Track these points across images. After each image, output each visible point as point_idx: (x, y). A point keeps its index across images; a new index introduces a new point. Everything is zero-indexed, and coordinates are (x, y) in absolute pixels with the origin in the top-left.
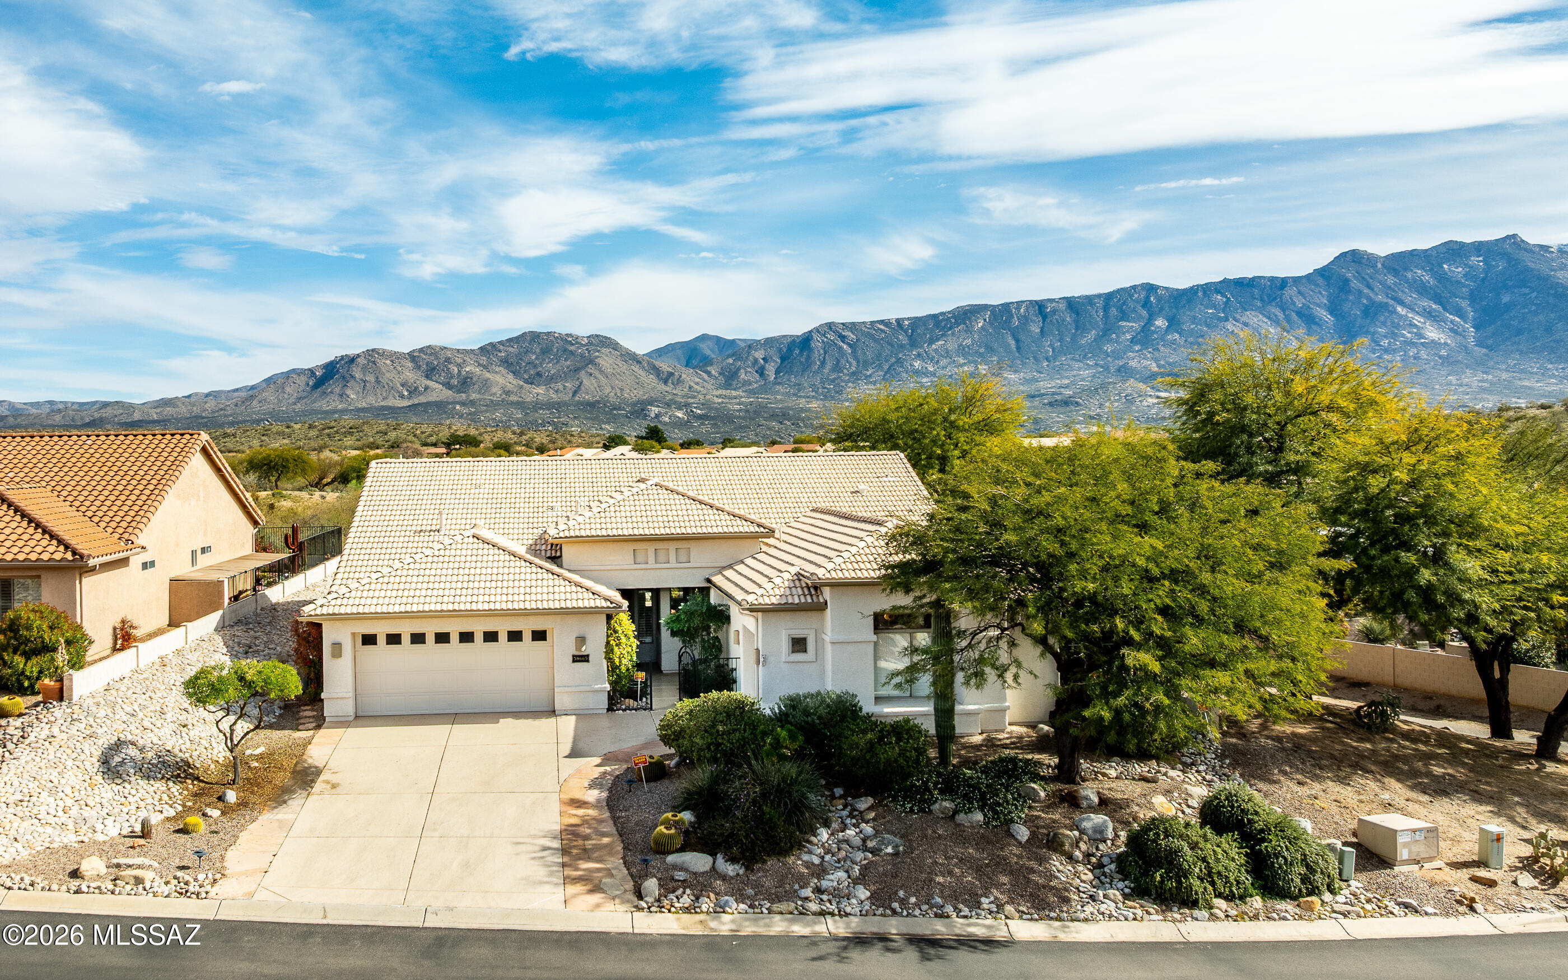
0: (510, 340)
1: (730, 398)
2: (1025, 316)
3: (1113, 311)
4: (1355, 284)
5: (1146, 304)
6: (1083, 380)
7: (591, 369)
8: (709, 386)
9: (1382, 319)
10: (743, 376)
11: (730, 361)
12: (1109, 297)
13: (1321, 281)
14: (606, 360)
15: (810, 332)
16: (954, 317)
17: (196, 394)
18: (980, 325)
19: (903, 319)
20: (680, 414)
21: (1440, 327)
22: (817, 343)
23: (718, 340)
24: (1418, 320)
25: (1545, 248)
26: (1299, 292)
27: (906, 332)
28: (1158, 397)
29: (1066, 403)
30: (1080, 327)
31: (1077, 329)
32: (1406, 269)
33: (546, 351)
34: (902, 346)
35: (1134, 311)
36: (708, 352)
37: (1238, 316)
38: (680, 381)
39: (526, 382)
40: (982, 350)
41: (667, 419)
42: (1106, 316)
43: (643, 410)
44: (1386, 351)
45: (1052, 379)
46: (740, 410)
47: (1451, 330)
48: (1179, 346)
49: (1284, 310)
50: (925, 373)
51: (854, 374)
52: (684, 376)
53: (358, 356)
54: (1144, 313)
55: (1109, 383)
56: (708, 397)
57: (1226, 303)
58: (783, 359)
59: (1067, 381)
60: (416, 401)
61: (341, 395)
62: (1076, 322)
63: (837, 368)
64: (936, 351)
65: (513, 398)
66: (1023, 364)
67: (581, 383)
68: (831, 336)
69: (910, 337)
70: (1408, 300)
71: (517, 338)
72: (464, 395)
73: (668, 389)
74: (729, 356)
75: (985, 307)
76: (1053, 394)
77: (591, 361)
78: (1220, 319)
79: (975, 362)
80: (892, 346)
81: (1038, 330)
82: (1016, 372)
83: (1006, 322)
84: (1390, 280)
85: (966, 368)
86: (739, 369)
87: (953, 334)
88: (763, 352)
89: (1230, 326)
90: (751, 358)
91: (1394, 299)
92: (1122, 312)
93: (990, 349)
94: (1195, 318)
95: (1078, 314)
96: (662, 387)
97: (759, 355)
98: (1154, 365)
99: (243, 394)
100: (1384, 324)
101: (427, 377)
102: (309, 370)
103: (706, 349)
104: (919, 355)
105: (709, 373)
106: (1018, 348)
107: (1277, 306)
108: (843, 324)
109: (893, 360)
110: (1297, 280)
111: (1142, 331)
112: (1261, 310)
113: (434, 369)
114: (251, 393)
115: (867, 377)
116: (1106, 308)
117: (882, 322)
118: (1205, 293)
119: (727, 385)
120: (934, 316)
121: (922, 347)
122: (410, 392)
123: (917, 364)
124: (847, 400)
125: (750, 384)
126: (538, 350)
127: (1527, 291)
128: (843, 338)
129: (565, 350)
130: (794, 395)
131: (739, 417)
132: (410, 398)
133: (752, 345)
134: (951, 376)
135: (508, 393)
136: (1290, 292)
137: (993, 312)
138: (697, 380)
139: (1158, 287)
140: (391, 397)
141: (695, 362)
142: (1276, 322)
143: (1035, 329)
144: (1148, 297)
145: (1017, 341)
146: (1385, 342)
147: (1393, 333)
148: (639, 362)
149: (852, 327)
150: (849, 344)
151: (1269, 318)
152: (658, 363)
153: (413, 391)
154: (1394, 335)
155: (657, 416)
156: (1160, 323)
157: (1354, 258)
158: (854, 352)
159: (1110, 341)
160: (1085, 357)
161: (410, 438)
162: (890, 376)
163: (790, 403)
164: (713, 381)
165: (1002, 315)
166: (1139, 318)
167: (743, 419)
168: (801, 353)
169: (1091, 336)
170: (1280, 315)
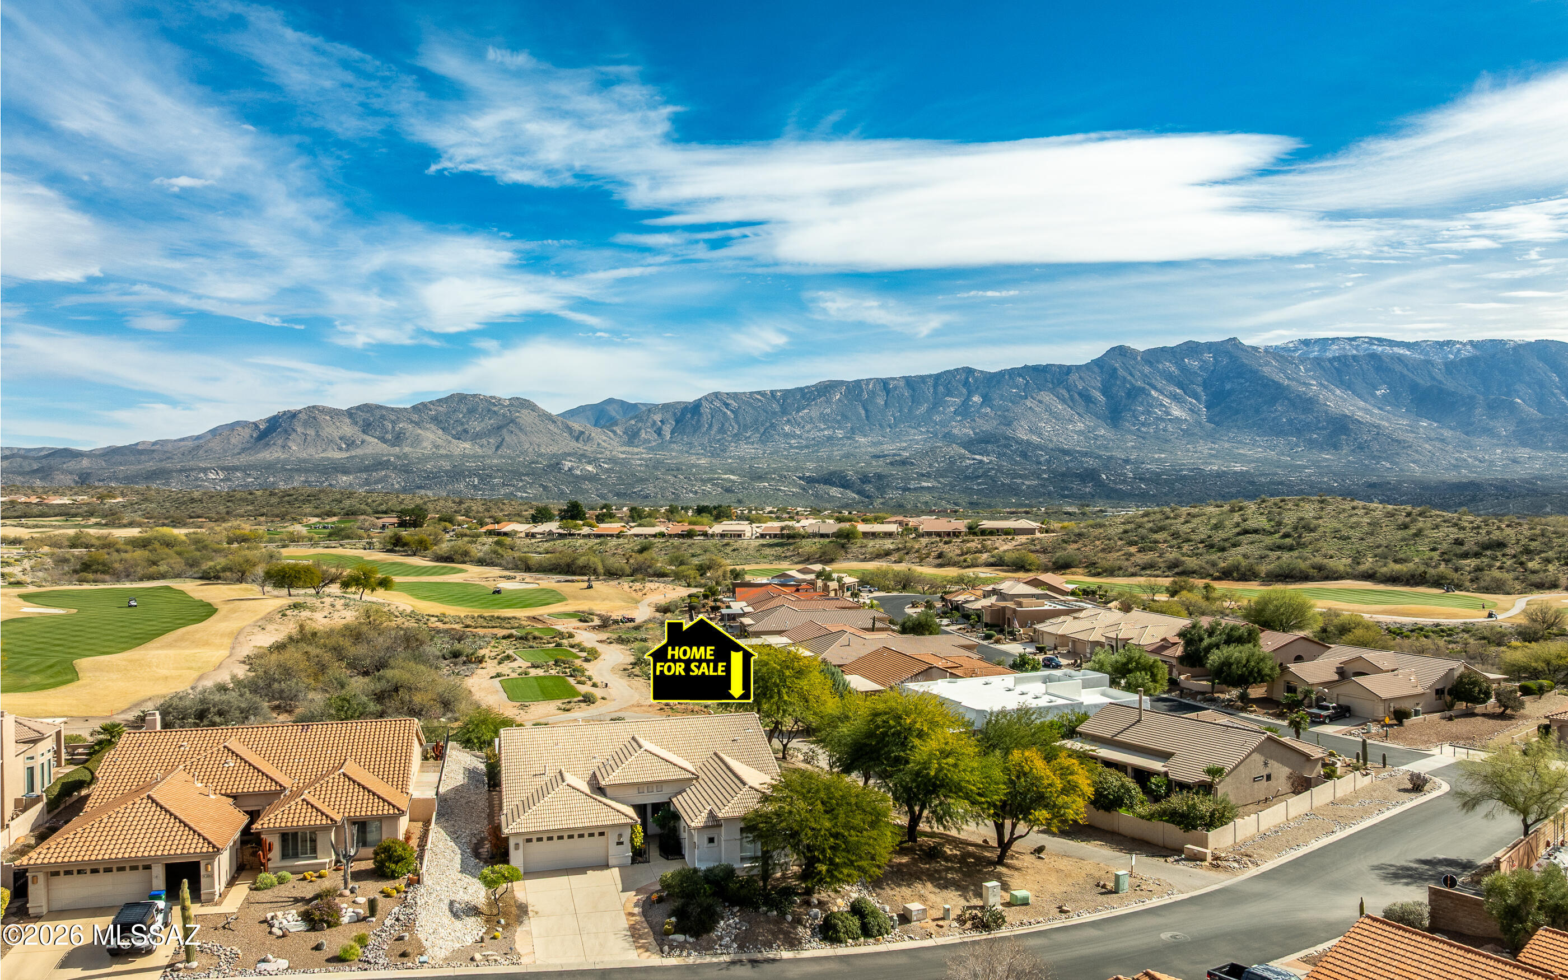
0: (439, 401)
1: (632, 454)
2: (873, 391)
3: (941, 389)
4: (1121, 372)
5: (966, 383)
6: (917, 444)
7: (512, 427)
8: (615, 444)
9: (1140, 399)
10: (643, 435)
11: (633, 422)
12: (937, 377)
13: (1096, 369)
14: (525, 418)
15: (700, 399)
16: (817, 390)
17: (144, 443)
18: (837, 397)
19: (776, 391)
20: (590, 468)
21: (1182, 407)
22: (706, 409)
23: (622, 403)
24: (1166, 401)
25: (1255, 349)
26: (1080, 378)
27: (778, 401)
28: (974, 459)
29: (904, 463)
30: (915, 400)
31: (913, 402)
32: (1158, 362)
33: (471, 411)
34: (775, 413)
35: (957, 389)
36: (613, 414)
37: (1035, 395)
38: (589, 439)
39: (454, 437)
40: (839, 418)
41: (579, 472)
42: (935, 392)
43: (558, 464)
44: (1143, 424)
45: (894, 442)
46: (641, 465)
47: (1190, 409)
48: (990, 417)
49: (1069, 391)
50: (794, 436)
51: (736, 435)
52: (593, 435)
53: (300, 412)
54: (965, 391)
55: (937, 447)
56: (614, 453)
57: (1026, 385)
58: (677, 422)
59: (905, 444)
60: (354, 453)
62: (912, 396)
63: (722, 430)
64: (802, 418)
65: (442, 452)
66: (871, 430)
67: (503, 439)
68: (717, 404)
69: (782, 406)
70: (1159, 386)
71: (447, 399)
72: (397, 448)
73: (579, 445)
74: (631, 419)
75: (842, 383)
76: (894, 455)
77: (512, 421)
78: (1021, 397)
79: (834, 428)
80: (767, 413)
81: (883, 403)
82: (865, 436)
83: (858, 395)
84: (1147, 370)
85: (826, 433)
86: (640, 429)
87: (816, 404)
88: (660, 415)
89: (1029, 404)
90: (650, 420)
91: (1149, 384)
92: (948, 390)
93: (845, 417)
94: (1002, 396)
95: (913, 390)
96: (574, 444)
98: (971, 433)
100: (1142, 403)
101: (364, 432)
102: (254, 423)
103: (612, 411)
104: (789, 421)
105: (614, 432)
106: (867, 417)
107: (1064, 387)
108: (727, 394)
109: (768, 424)
110: (1078, 368)
111: (963, 405)
112: (1052, 391)
113: (370, 424)
114: (197, 442)
115: (746, 438)
116: (935, 386)
117: (759, 393)
118: (1010, 376)
119: (630, 443)
120: (801, 389)
121: (791, 414)
122: (348, 445)
123: (787, 428)
124: (730, 458)
125: (650, 442)
126: (465, 410)
127: (1243, 381)
128: (727, 405)
129: (489, 410)
130: (687, 452)
131: (640, 471)
132: (347, 450)
133: (651, 409)
134: (814, 439)
135: (437, 447)
136: (1074, 377)
137: (848, 387)
138: (605, 438)
139: (975, 370)
140: (330, 449)
141: (602, 422)
142: (1063, 400)
143: (881, 401)
144: (967, 378)
145: (867, 411)
146: (1142, 418)
147: (1148, 411)
148: (554, 422)
149: (735, 396)
150: (732, 411)
151: (1058, 397)
152: (570, 424)
153: (351, 444)
154: (1149, 413)
155: (570, 469)
156: (977, 399)
157: (1121, 352)
158: (736, 417)
159: (938, 412)
160: (919, 425)
161: (363, 506)
162: (765, 438)
163: (684, 459)
164: (618, 440)
165: (854, 389)
166: (960, 395)
167: (644, 472)
168: (692, 418)
169: (923, 408)
170: (1067, 396)
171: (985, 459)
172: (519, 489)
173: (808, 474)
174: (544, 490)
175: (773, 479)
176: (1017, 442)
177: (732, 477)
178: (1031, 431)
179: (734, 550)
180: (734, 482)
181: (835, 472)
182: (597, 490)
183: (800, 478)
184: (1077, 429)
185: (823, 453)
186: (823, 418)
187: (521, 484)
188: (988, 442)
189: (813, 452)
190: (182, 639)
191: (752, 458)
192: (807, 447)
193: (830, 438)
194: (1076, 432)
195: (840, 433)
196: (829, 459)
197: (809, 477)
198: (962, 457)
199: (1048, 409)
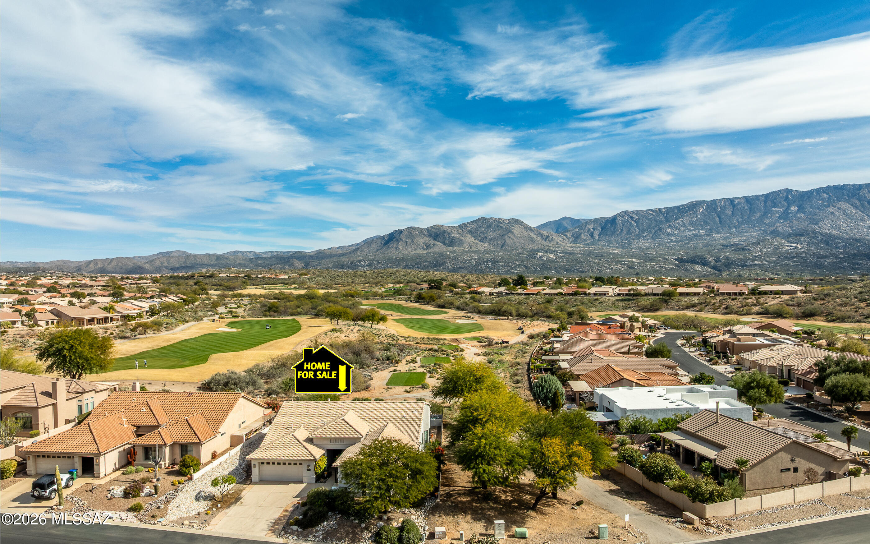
0: (472, 222)
1: (576, 248)
2: (724, 206)
3: (769, 203)
5: (786, 199)
6: (753, 237)
7: (510, 235)
8: (567, 242)
10: (583, 237)
11: (577, 230)
12: (767, 196)
14: (517, 230)
15: (616, 215)
16: (688, 207)
17: (333, 248)
18: (701, 211)
19: (662, 209)
20: (551, 256)
22: (619, 221)
23: (571, 219)
27: (663, 215)
28: (791, 246)
29: (743, 249)
30: (752, 211)
31: (750, 212)
33: (489, 227)
34: (661, 222)
35: (780, 202)
36: (566, 225)
37: (835, 204)
38: (552, 240)
39: (480, 241)
40: (702, 223)
41: (545, 259)
42: (765, 205)
43: (534, 254)
45: (737, 237)
46: (580, 254)
48: (803, 220)
49: (860, 201)
50: (673, 235)
51: (637, 235)
52: (554, 237)
53: (404, 230)
54: (785, 204)
55: (766, 239)
56: (565, 247)
57: (829, 198)
58: (602, 229)
59: (745, 238)
60: (430, 251)
61: (396, 248)
62: (750, 208)
63: (629, 233)
64: (678, 224)
65: (474, 249)
66: (723, 229)
67: (505, 241)
68: (626, 217)
69: (666, 217)
71: (476, 221)
72: (451, 248)
73: (546, 244)
74: (576, 228)
75: (704, 202)
76: (738, 245)
77: (510, 231)
78: (825, 206)
79: (699, 230)
80: (656, 221)
81: (731, 213)
82: (719, 233)
83: (714, 209)
85: (694, 232)
86: (581, 234)
87: (687, 215)
88: (593, 225)
89: (830, 210)
90: (587, 228)
92: (774, 203)
93: (706, 223)
94: (812, 205)
95: (751, 204)
96: (544, 243)
97: (591, 227)
98: (790, 230)
99: (354, 248)
101: (435, 239)
102: (382, 236)
103: (566, 224)
104: (670, 226)
105: (566, 236)
106: (720, 222)
107: (856, 198)
108: (632, 212)
109: (657, 228)
111: (784, 212)
112: (848, 201)
113: (437, 236)
114: (357, 247)
115: (644, 237)
116: (765, 202)
117: (651, 210)
118: (817, 193)
119: (575, 241)
120: (677, 207)
121: (671, 222)
122: (427, 247)
123: (669, 230)
124: (634, 248)
125: (586, 241)
126: (485, 226)
128: (632, 218)
129: (498, 226)
130: (608, 246)
131: (580, 257)
132: (427, 249)
133: (588, 222)
134: (686, 236)
135: (471, 247)
136: (864, 191)
137: (707, 204)
138: (561, 239)
139: (793, 190)
140: (418, 249)
141: (560, 230)
142: (856, 207)
143: (729, 212)
144: (787, 196)
145: (720, 218)
148: (533, 231)
149: (636, 213)
150: (634, 221)
151: (852, 205)
152: (541, 232)
153: (428, 246)
155: (540, 257)
156: (794, 208)
158: (637, 225)
159: (767, 218)
160: (754, 226)
161: (415, 279)
162: (655, 236)
163: (605, 250)
164: (568, 240)
165: (712, 205)
166: (783, 206)
167: (582, 258)
168: (611, 226)
169: (758, 215)
170: (859, 204)
171: (799, 246)
172: (512, 268)
173: (681, 257)
174: (526, 268)
175: (659, 260)
176: (822, 235)
177: (633, 260)
178: (832, 227)
179: (600, 303)
180: (634, 262)
181: (698, 256)
182: (555, 268)
183: (676, 260)
184: (866, 225)
185: (692, 244)
186: (692, 223)
187: (513, 265)
188: (801, 235)
189: (685, 244)
190: (271, 346)
191: (647, 249)
192: (681, 241)
193: (696, 235)
194: (865, 227)
195: (702, 232)
196: (695, 247)
197: (682, 259)
198: (783, 245)
199: (845, 213)
